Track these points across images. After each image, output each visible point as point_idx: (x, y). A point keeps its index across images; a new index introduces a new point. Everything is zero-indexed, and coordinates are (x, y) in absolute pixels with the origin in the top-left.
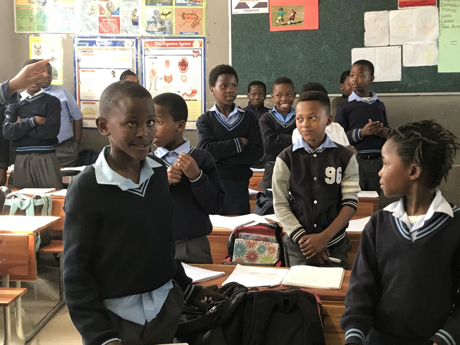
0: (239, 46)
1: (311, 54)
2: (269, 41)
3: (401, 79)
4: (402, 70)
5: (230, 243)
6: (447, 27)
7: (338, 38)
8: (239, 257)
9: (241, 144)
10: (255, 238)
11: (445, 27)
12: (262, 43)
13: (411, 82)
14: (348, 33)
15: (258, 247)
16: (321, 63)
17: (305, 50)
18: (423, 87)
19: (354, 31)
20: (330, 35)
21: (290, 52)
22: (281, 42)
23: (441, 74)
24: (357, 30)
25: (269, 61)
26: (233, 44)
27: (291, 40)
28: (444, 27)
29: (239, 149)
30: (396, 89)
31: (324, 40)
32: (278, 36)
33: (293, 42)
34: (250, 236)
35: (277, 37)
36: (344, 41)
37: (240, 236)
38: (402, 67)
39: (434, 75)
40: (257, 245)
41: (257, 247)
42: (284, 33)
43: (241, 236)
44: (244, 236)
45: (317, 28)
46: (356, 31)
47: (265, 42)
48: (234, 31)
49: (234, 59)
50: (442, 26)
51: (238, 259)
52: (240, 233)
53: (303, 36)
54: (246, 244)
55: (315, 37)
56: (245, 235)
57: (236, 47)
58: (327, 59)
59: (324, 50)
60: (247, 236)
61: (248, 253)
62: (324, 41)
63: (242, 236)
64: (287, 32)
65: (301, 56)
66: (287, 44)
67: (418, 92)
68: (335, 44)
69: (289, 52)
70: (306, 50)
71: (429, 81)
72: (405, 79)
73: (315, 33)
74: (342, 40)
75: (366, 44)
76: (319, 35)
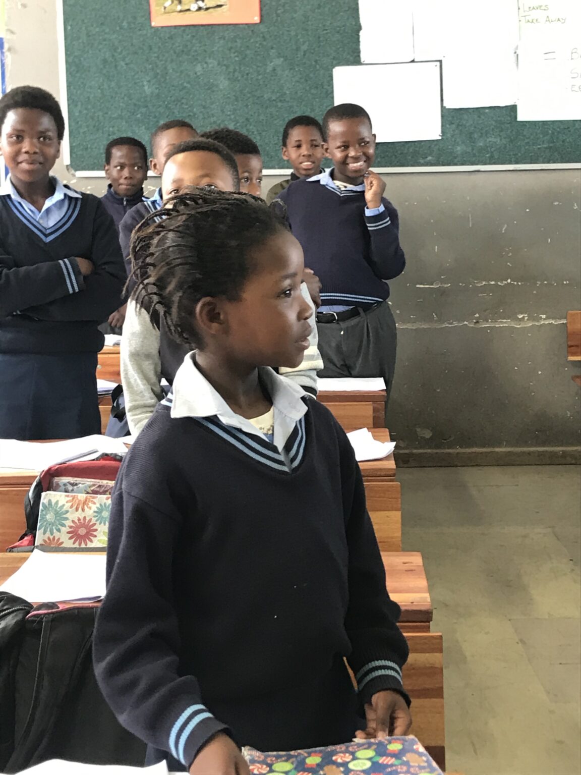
0: (82, 59)
1: (247, 79)
2: (151, 49)
3: (440, 136)
4: (442, 116)
5: (32, 502)
6: (535, 21)
7: (304, 43)
8: (52, 533)
9: (77, 272)
10: (92, 489)
11: (531, 21)
12: (136, 53)
13: (462, 143)
14: (325, 32)
15: (96, 510)
16: (269, 99)
17: (231, 69)
18: (488, 154)
19: (338, 29)
20: (285, 38)
21: (199, 74)
22: (177, 51)
23: (524, 123)
24: (343, 26)
25: (152, 93)
26: (69, 53)
27: (200, 47)
28: (528, 21)
29: (72, 285)
30: (429, 158)
31: (272, 48)
32: (171, 38)
33: (205, 51)
34: (80, 485)
35: (169, 38)
36: (316, 49)
37: (54, 485)
38: (443, 107)
39: (509, 125)
40: (94, 503)
41: (94, 508)
42: (184, 31)
43: (58, 484)
44: (65, 485)
45: (257, 19)
46: (343, 28)
47: (141, 51)
48: (70, 23)
49: (72, 87)
50: (525, 19)
51: (49, 539)
52: (56, 479)
53: (226, 38)
54: (67, 502)
55: (252, 41)
56: (68, 482)
57: (76, 60)
58: (281, 91)
59: (274, 70)
60: (73, 485)
61: (72, 524)
62: (273, 51)
63: (61, 484)
64: (191, 28)
65: (223, 83)
66: (190, 57)
67: (477, 164)
68: (297, 57)
69: (196, 73)
70: (235, 71)
71: (499, 141)
72: (449, 135)
73: (252, 31)
74: (313, 48)
75: (364, 57)
76: (261, 35)
